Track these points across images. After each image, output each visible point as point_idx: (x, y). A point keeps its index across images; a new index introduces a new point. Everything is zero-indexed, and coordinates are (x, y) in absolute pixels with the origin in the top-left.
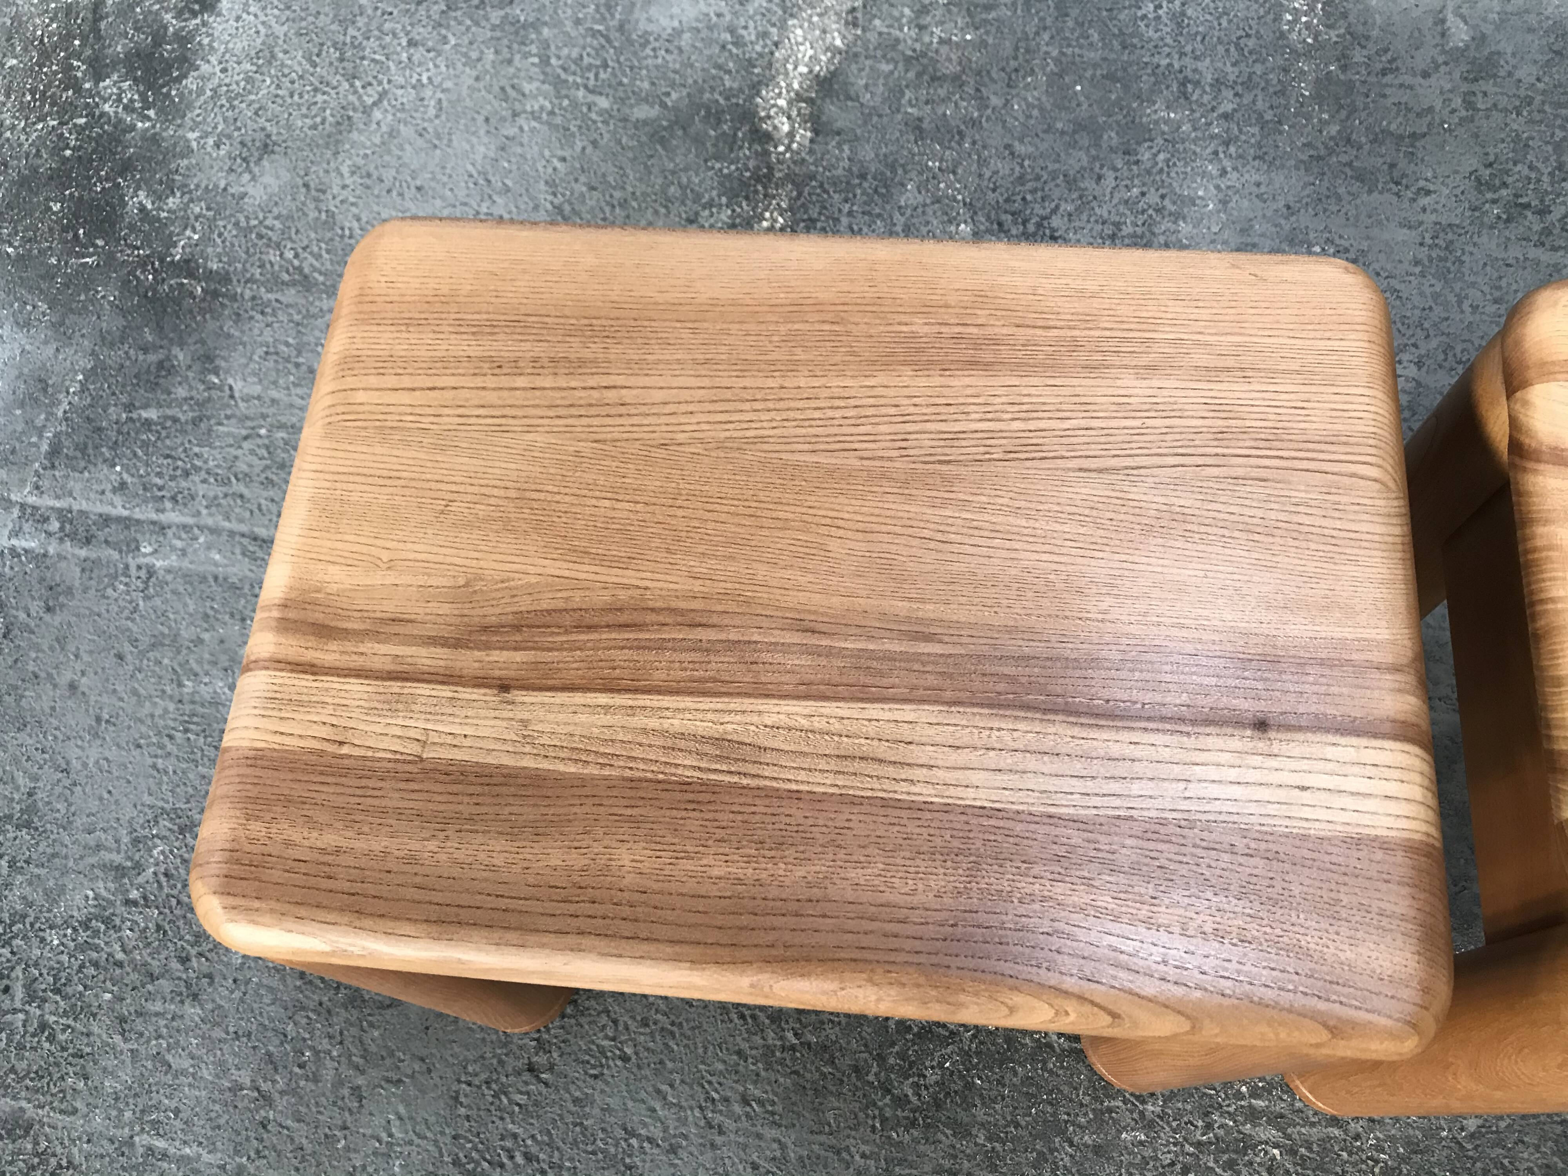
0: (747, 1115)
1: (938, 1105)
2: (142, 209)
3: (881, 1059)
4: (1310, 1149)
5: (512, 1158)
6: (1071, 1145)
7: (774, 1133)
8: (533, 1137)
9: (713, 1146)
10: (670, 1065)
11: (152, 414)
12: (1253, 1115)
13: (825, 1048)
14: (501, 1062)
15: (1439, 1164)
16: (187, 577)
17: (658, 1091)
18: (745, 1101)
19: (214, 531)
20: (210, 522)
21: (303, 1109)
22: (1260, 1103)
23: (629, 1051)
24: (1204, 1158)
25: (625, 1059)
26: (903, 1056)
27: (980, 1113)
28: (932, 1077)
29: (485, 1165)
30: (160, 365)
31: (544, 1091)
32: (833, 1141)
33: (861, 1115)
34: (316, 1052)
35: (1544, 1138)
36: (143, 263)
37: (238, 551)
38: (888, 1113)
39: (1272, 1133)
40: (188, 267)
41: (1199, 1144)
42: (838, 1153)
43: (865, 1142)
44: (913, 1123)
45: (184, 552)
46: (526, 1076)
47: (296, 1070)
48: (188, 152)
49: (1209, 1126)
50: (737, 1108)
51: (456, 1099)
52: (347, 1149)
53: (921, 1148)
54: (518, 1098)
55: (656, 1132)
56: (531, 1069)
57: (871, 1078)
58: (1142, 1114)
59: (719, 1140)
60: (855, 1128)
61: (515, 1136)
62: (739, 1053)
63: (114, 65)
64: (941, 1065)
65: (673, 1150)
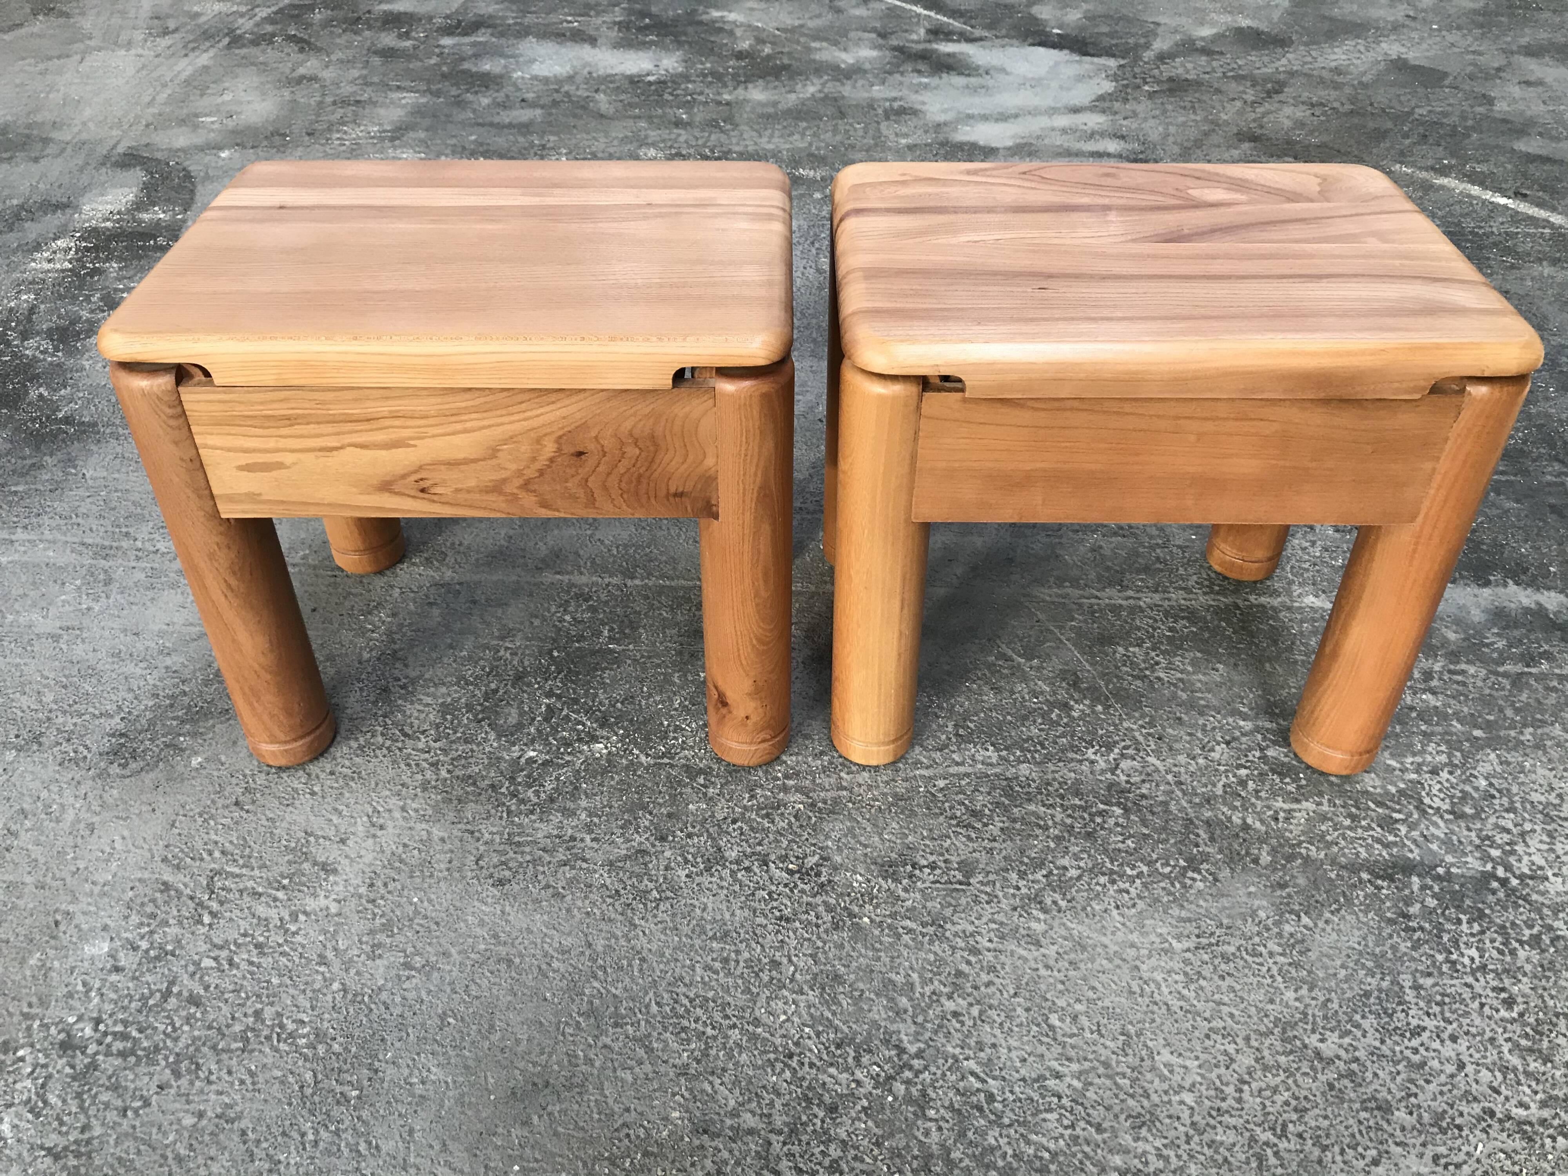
0: (404, 818)
1: (552, 800)
2: (41, 395)
3: (512, 779)
4: (825, 802)
5: (210, 854)
6: (651, 813)
7: (424, 826)
8: (231, 842)
9: (374, 836)
10: (347, 795)
11: (20, 488)
12: (785, 789)
13: (470, 777)
14: (213, 802)
15: (918, 805)
16: (24, 565)
17: (336, 810)
18: (403, 809)
19: (54, 542)
20: (50, 537)
21: (43, 838)
22: (791, 783)
23: (316, 789)
24: (747, 815)
25: (313, 794)
26: (529, 776)
27: (584, 803)
28: (549, 786)
29: (188, 860)
30: (34, 465)
31: (245, 815)
32: (469, 827)
33: (493, 811)
34: (62, 806)
35: (994, 788)
36: (33, 420)
37: (68, 551)
38: (513, 808)
39: (798, 797)
40: (68, 420)
41: (745, 808)
42: (472, 833)
43: (493, 825)
44: (532, 812)
45: (25, 552)
46: (234, 808)
47: (43, 816)
48: (83, 369)
49: (752, 797)
50: (397, 814)
51: (173, 825)
52: (75, 858)
53: (536, 825)
54: (224, 821)
55: (331, 833)
56: (237, 804)
57: (503, 790)
58: (705, 794)
59: (379, 833)
60: (487, 818)
61: (216, 843)
62: (403, 785)
63: (38, 333)
64: (557, 779)
65: (343, 841)
